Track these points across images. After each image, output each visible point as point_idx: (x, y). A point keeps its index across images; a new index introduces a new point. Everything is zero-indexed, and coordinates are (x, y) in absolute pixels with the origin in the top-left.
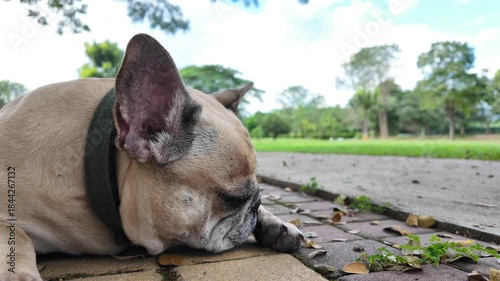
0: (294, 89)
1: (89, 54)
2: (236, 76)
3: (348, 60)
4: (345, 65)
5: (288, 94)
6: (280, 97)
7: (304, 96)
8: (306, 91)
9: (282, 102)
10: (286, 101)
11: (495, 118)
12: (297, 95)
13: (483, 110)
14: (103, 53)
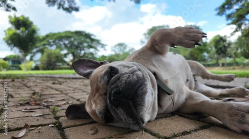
0: (120, 45)
1: (12, 23)
2: (92, 37)
3: (146, 32)
4: (145, 34)
5: (118, 47)
6: (114, 48)
7: (125, 48)
8: (126, 46)
9: (115, 51)
10: (117, 50)
11: (209, 60)
12: (122, 48)
13: (205, 56)
14: (20, 22)
